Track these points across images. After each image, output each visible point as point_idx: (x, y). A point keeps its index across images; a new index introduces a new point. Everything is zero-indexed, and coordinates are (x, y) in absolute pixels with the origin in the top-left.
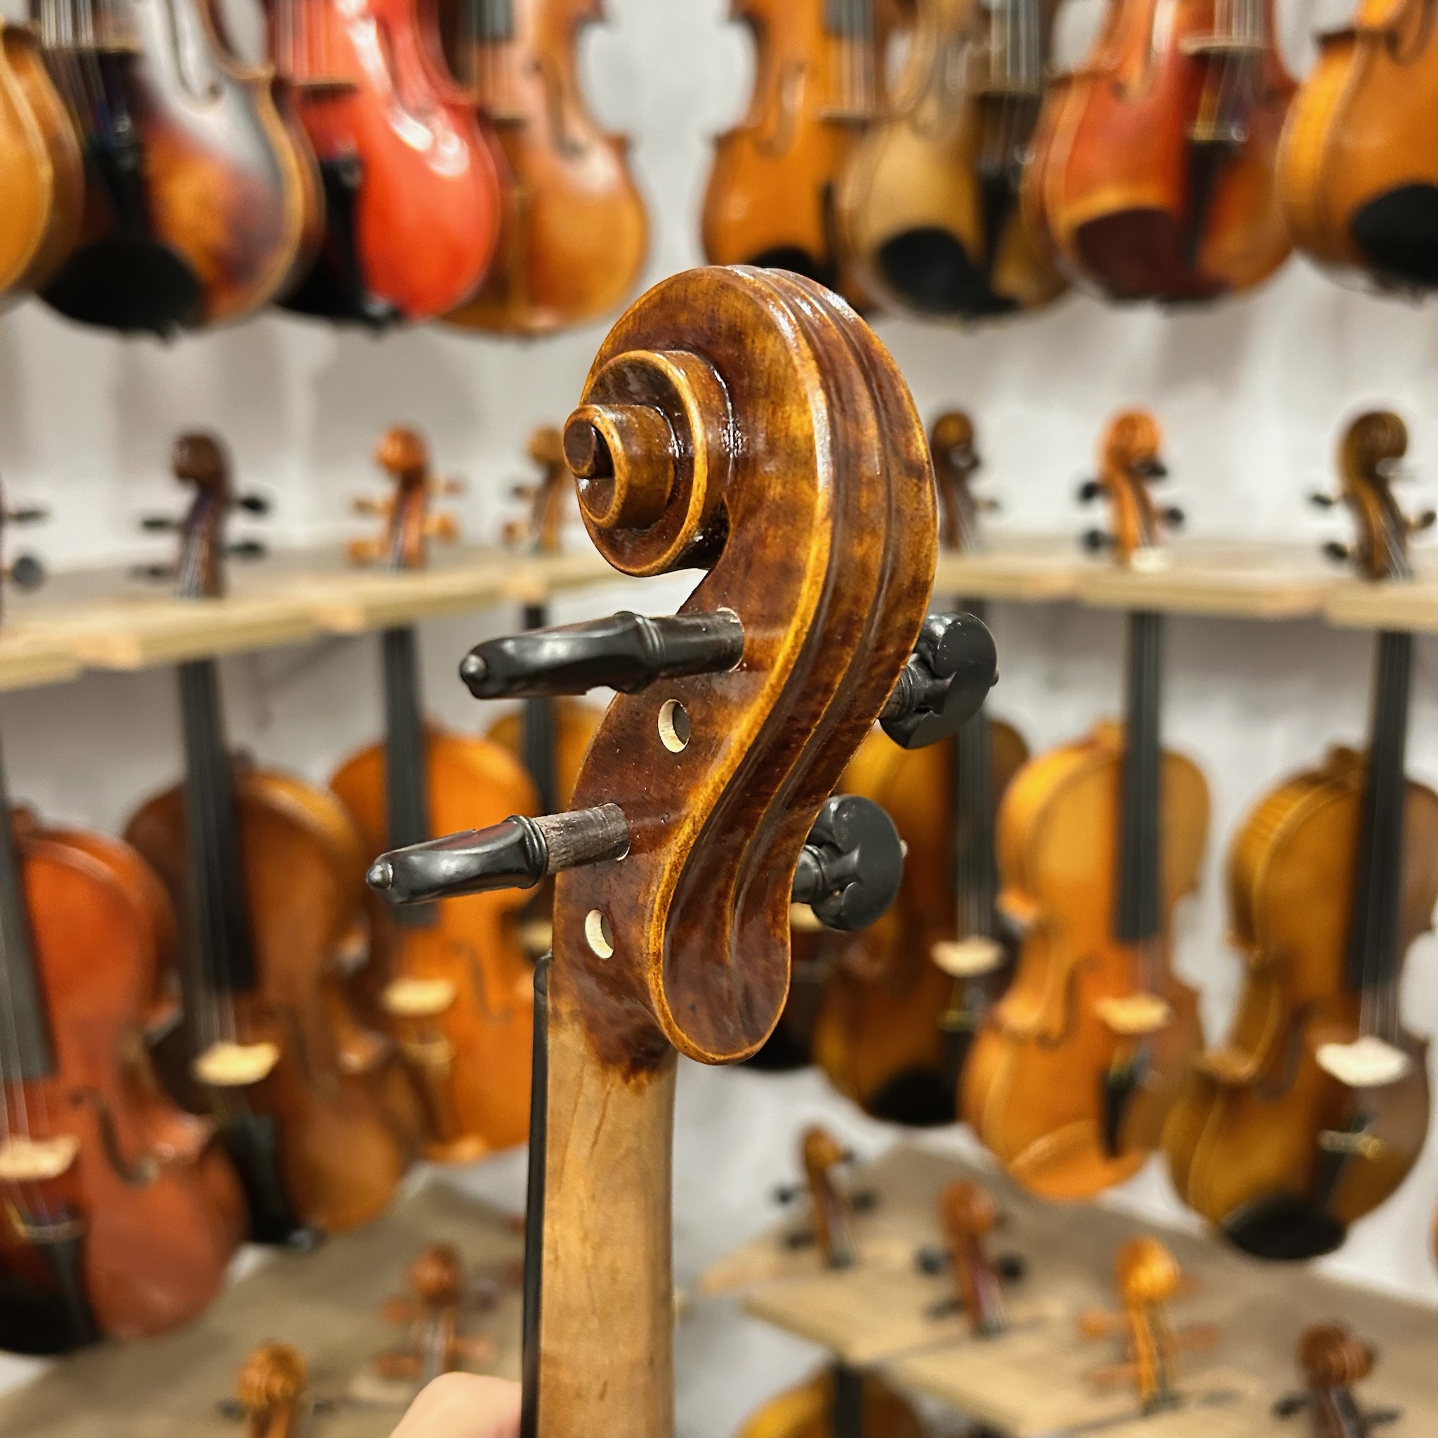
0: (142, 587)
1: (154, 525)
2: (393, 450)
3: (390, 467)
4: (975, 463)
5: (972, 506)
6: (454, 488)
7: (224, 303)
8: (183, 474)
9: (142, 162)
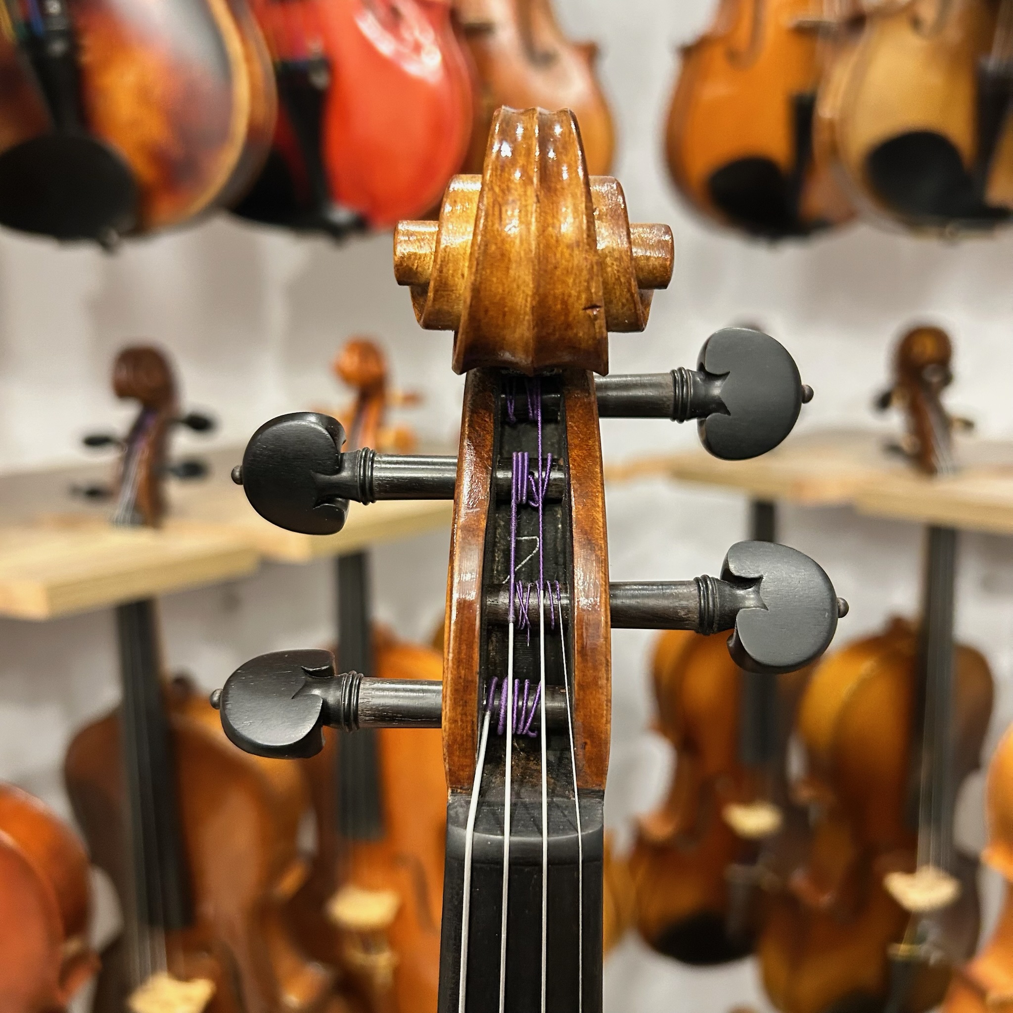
0: (80, 506)
1: (95, 442)
2: (351, 362)
3: (346, 378)
4: (947, 379)
5: (947, 422)
6: (413, 399)
7: (164, 208)
8: (123, 391)
9: (74, 48)
